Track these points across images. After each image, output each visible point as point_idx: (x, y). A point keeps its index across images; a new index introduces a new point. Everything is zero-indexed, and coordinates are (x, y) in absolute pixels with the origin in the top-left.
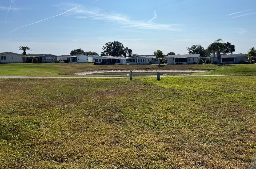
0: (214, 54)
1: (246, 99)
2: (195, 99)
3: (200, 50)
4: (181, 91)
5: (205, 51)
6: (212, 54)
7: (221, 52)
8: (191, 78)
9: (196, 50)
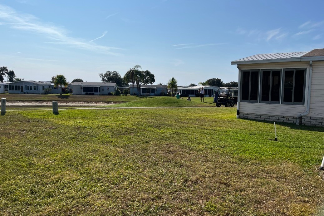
0: (133, 83)
1: (178, 134)
2: (112, 139)
3: (116, 78)
4: (91, 129)
5: (122, 79)
6: (130, 84)
7: (141, 81)
8: (105, 111)
9: (110, 77)
